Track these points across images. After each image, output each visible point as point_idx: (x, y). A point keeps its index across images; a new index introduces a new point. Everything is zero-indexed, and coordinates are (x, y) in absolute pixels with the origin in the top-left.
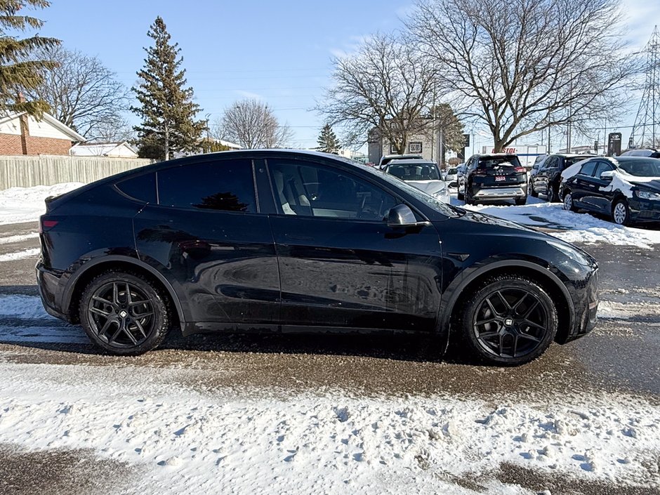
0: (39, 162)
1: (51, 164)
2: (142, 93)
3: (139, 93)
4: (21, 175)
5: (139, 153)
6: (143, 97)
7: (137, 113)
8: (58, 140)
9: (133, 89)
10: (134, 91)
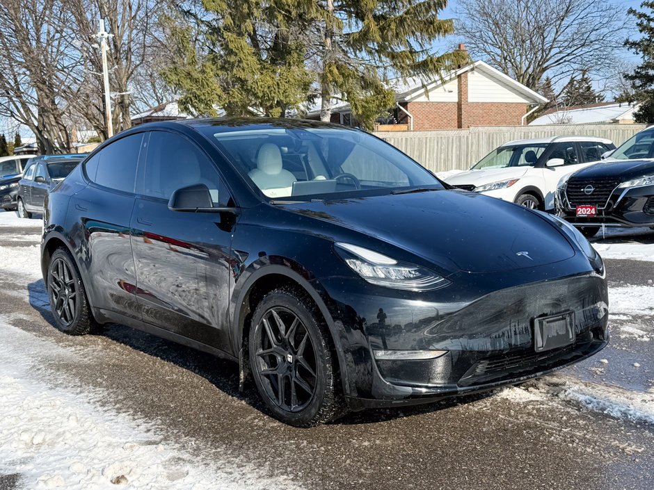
0: (467, 137)
1: (485, 140)
2: (644, 16)
3: (641, 16)
4: (443, 156)
5: (635, 115)
6: (645, 22)
7: (634, 50)
8: (507, 105)
9: (631, 11)
10: (631, 15)
